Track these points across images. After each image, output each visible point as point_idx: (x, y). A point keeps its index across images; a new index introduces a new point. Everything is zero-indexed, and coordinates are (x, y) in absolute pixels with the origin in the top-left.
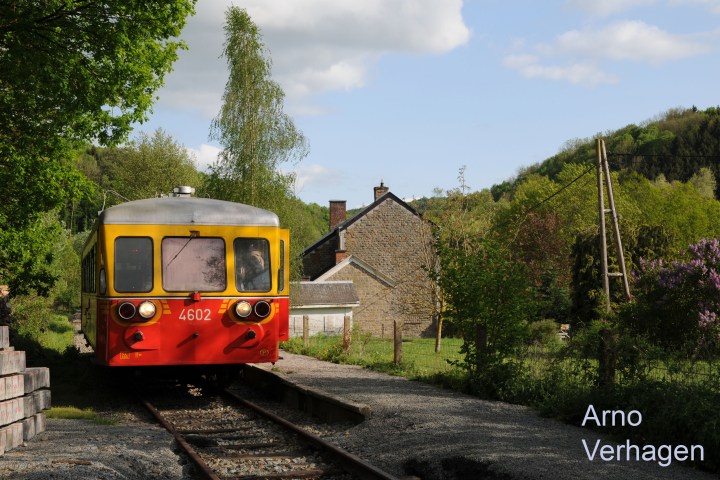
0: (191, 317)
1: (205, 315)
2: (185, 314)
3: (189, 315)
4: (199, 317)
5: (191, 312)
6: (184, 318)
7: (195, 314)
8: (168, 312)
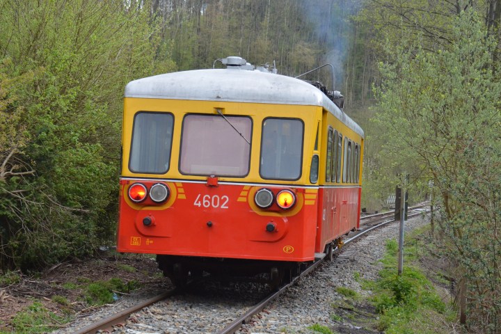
0: (206, 204)
1: (222, 202)
2: (201, 199)
3: (204, 201)
4: (215, 204)
5: (207, 198)
6: (199, 205)
7: (210, 200)
8: (183, 197)
